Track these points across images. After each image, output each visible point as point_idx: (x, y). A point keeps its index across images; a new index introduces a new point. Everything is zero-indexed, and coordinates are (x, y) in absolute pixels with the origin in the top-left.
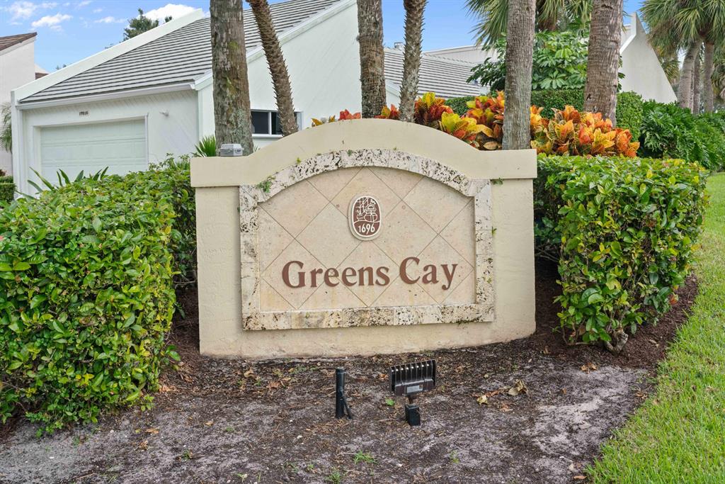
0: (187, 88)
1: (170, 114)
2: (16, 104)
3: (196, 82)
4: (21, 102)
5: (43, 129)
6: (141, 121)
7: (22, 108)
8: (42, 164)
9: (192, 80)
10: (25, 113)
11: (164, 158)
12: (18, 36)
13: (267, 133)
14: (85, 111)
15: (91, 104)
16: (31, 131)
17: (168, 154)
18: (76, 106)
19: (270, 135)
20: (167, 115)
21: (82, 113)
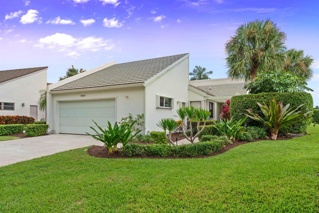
0: (142, 85)
1: (129, 97)
2: (49, 91)
3: (145, 83)
4: (51, 91)
5: (60, 102)
6: (114, 99)
7: (52, 93)
8: (60, 117)
9: (144, 82)
10: (53, 95)
11: (128, 116)
12: (40, 68)
13: (163, 106)
14: (83, 95)
15: (86, 92)
16: (55, 102)
17: (129, 114)
18: (79, 93)
19: (164, 107)
20: (127, 97)
21: (82, 96)
